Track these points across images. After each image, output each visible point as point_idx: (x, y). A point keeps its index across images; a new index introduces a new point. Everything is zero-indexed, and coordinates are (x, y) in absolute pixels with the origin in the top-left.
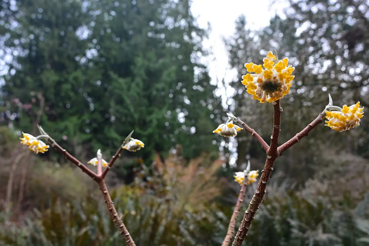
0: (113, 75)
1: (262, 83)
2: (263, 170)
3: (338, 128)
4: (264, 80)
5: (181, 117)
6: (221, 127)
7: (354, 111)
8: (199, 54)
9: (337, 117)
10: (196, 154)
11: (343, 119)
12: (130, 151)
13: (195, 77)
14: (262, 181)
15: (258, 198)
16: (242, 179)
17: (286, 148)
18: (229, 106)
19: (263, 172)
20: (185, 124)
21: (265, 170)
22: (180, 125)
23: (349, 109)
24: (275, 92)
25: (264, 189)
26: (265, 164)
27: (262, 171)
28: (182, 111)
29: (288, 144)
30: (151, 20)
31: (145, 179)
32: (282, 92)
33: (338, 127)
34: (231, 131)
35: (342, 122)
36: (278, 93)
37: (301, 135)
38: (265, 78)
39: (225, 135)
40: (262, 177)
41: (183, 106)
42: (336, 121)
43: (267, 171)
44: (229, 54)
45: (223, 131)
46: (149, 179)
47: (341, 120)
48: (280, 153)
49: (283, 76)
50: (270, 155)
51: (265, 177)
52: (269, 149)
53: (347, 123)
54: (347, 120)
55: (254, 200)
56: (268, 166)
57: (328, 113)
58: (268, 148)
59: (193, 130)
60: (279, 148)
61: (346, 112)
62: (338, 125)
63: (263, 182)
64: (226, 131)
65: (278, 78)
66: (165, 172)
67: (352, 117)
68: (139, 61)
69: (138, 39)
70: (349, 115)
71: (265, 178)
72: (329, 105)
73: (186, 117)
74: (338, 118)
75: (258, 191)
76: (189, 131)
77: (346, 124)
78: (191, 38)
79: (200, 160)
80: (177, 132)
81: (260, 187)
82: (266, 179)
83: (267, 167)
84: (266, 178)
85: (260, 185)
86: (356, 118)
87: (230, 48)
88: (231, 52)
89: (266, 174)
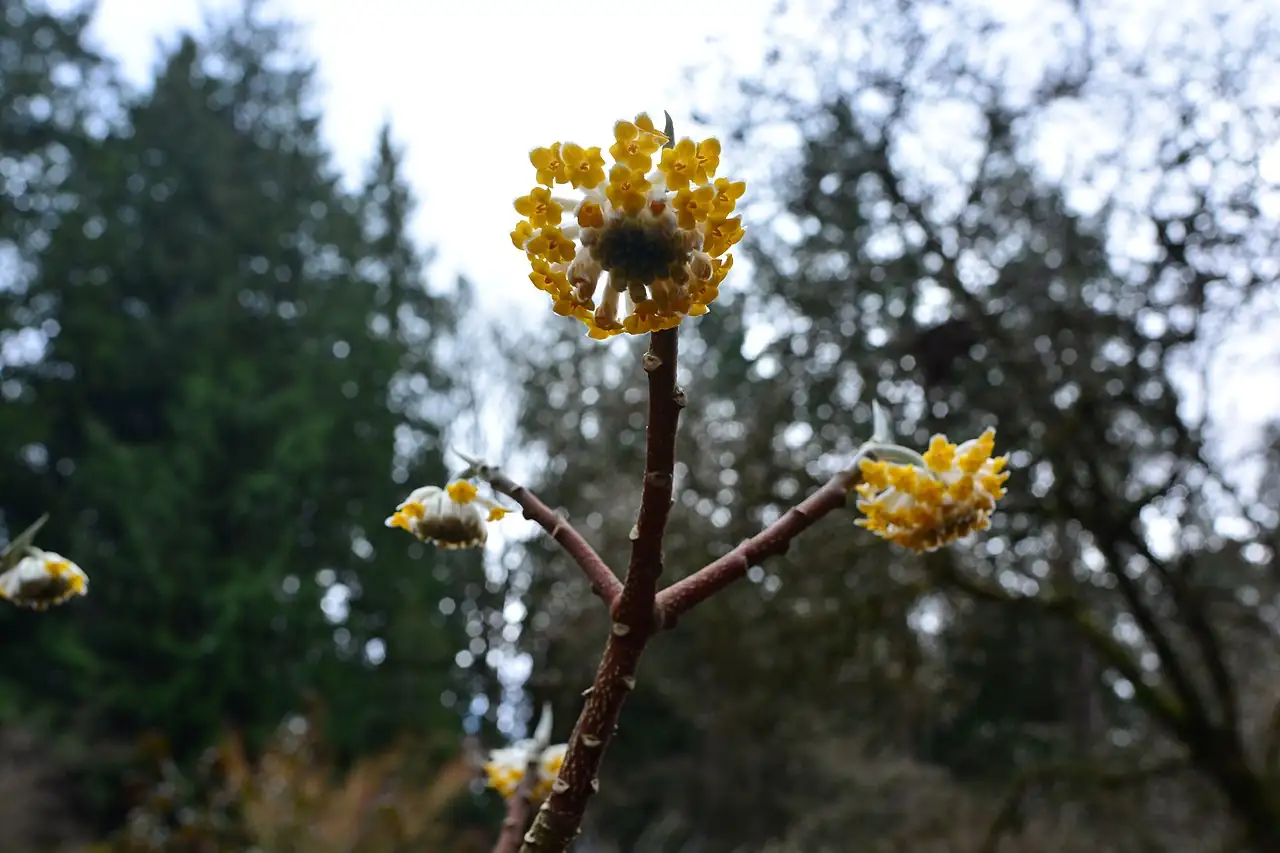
0: (97, 431)
1: (600, 231)
2: (592, 689)
3: (908, 532)
4: (608, 211)
5: (335, 602)
6: (421, 499)
7: (973, 465)
8: (419, 383)
9: (904, 484)
10: (379, 739)
11: (930, 495)
12: (18, 603)
13: (395, 461)
14: (585, 737)
15: (561, 813)
16: (515, 775)
17: (691, 598)
18: (511, 573)
19: (589, 695)
20: (348, 624)
21: (598, 686)
22: (327, 629)
23: (952, 455)
24: (657, 281)
25: (588, 772)
26: (602, 663)
27: (587, 691)
28: (340, 580)
29: (703, 581)
30: (254, 250)
31: (170, 820)
32: (685, 287)
33: (907, 526)
34: (463, 519)
35: (924, 505)
36: (667, 290)
37: (760, 545)
38: (614, 207)
39: (436, 538)
40: (586, 719)
41: (345, 565)
42: (900, 503)
43: (607, 693)
44: (521, 390)
45: (428, 514)
46: (189, 817)
47: (920, 497)
48: (667, 617)
49: (694, 206)
50: (624, 623)
51: (598, 717)
52: (620, 594)
53: (947, 509)
54: (947, 497)
55: (545, 825)
56: (615, 669)
57: (870, 466)
58: (618, 592)
59: (375, 651)
60: (661, 596)
61: (941, 463)
62: (908, 519)
63: (588, 742)
64: (441, 516)
65: (672, 212)
66: (253, 791)
67: (965, 488)
68: (199, 387)
69: (197, 312)
70: (954, 476)
71: (595, 723)
72: (876, 442)
73: (353, 604)
74: (908, 491)
75: (561, 784)
76: (360, 653)
77: (939, 517)
78: (395, 324)
79: (393, 760)
80: (315, 652)
81: (573, 765)
82: (600, 727)
83: (606, 672)
84: (603, 724)
85: (573, 753)
86: (979, 495)
87: (523, 372)
88: (529, 385)
89: (600, 704)
